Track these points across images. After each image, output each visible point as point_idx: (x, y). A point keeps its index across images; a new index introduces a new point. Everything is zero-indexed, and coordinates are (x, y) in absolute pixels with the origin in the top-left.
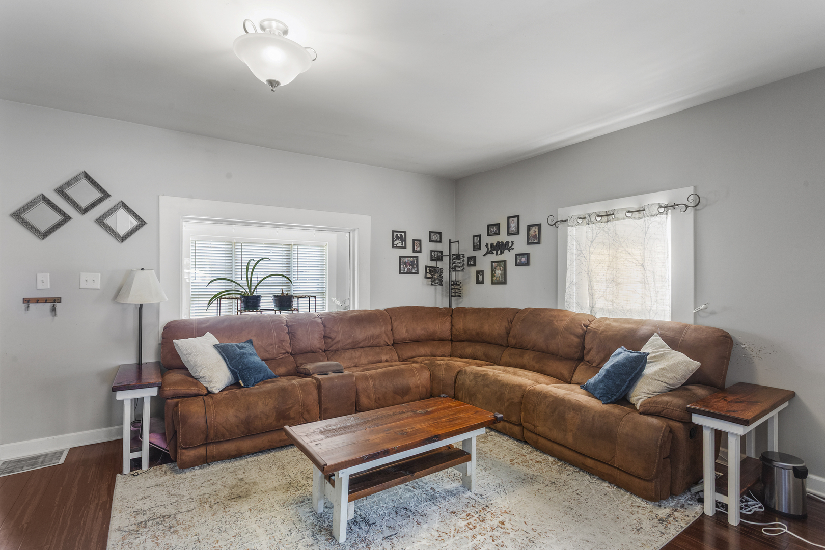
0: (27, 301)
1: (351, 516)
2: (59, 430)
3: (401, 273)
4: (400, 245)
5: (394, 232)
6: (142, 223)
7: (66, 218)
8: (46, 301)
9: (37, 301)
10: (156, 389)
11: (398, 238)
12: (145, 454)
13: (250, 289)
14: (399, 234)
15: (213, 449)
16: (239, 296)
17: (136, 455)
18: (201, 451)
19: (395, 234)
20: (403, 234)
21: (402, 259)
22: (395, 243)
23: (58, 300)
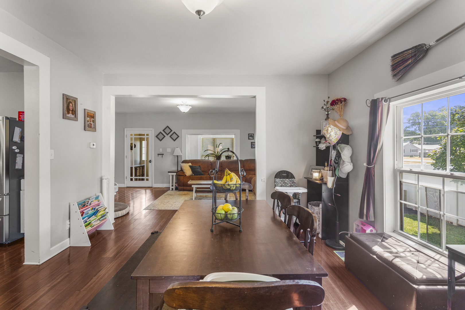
0: (158, 154)
1: (196, 196)
2: (163, 183)
3: (251, 148)
4: (251, 138)
5: (249, 134)
6: (178, 136)
7: (165, 136)
8: (161, 154)
9: (160, 154)
10: (176, 173)
11: (250, 136)
12: (174, 187)
13: (218, 153)
14: (251, 135)
15: (185, 188)
16: (214, 156)
17: (172, 187)
18: (182, 187)
19: (249, 135)
20: (253, 135)
21: (252, 143)
22: (249, 138)
23: (163, 154)
